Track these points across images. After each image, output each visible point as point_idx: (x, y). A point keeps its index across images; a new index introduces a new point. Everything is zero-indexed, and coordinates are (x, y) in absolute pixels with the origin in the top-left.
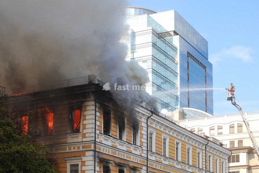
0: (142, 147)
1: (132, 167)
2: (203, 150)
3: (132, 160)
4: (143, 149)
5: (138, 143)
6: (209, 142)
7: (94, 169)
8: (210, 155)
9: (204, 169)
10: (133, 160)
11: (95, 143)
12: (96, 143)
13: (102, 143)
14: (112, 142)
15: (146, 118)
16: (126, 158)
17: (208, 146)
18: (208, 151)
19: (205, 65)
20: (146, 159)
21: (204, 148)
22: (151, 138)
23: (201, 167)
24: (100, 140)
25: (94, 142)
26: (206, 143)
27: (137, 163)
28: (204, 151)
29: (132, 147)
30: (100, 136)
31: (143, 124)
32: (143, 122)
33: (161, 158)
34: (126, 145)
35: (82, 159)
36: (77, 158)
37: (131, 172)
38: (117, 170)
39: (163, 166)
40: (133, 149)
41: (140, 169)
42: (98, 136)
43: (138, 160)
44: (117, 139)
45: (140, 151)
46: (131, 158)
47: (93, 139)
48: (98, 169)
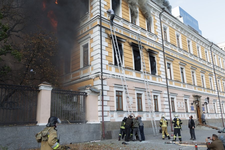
0: (157, 36)
1: (148, 50)
2: (208, 50)
3: (147, 44)
4: (158, 37)
5: (153, 31)
6: (213, 45)
7: (100, 43)
8: (215, 54)
9: (212, 63)
10: (149, 44)
12: (102, 18)
14: (123, 23)
15: (159, 14)
17: (212, 48)
18: (213, 52)
19: (198, 31)
20: (162, 46)
21: (209, 49)
22: (165, 32)
23: (209, 62)
24: (108, 18)
25: (99, 17)
26: (211, 45)
27: (154, 48)
28: (210, 51)
29: (146, 33)
30: (107, 15)
31: (156, 18)
32: (156, 16)
33: (176, 49)
34: (139, 29)
35: (90, 37)
36: (86, 37)
37: (148, 55)
38: (132, 50)
39: (178, 56)
40: (148, 35)
41: (157, 53)
42: (105, 14)
43: (154, 45)
44: (130, 22)
45: (155, 39)
46: (146, 42)
47: (98, 15)
48: (107, 44)
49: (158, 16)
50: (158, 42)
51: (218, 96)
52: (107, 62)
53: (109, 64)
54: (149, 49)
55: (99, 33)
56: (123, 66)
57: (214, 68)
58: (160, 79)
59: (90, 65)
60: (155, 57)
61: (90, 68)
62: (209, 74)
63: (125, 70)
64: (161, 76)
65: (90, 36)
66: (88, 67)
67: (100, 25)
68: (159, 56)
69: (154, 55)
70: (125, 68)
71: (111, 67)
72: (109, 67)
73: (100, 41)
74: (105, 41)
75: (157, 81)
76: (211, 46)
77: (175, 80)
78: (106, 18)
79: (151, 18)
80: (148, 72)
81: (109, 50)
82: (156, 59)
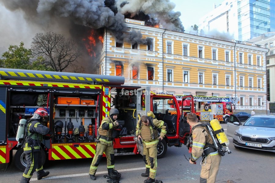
0: (158, 51)
1: (146, 64)
2: (231, 50)
3: (147, 60)
5: (154, 50)
8: (242, 53)
9: (234, 62)
11: (106, 53)
13: (114, 52)
14: (125, 51)
15: (162, 34)
18: (237, 51)
20: (162, 58)
21: (233, 48)
22: (170, 46)
23: (230, 61)
28: (233, 51)
29: (147, 52)
30: (112, 48)
31: (158, 38)
32: (159, 37)
33: (181, 58)
34: (139, 51)
37: (146, 67)
39: (183, 62)
41: (155, 65)
42: (111, 49)
43: (153, 60)
44: (130, 48)
45: (156, 54)
46: (146, 59)
47: (105, 50)
48: (110, 67)
49: (162, 36)
50: (158, 56)
51: (235, 91)
57: (235, 67)
58: (157, 82)
60: (153, 68)
62: (225, 72)
64: (158, 80)
65: (103, 62)
68: (158, 66)
75: (154, 83)
76: (235, 46)
77: (175, 81)
78: (111, 51)
79: (153, 39)
80: (145, 79)
81: (113, 70)
82: (154, 69)
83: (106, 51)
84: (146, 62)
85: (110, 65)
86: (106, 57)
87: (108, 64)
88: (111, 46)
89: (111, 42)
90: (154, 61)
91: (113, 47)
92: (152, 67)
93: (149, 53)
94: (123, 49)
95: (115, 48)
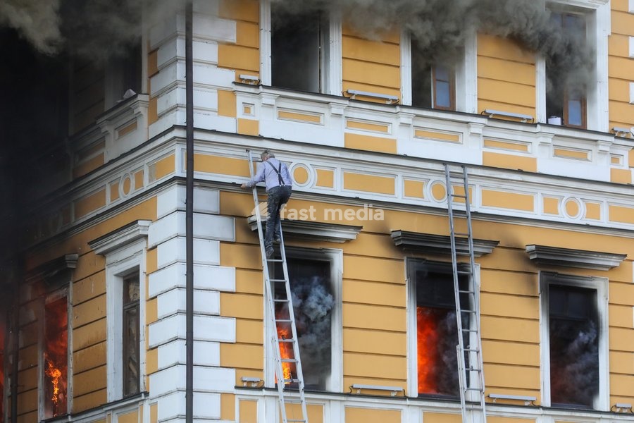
1: (531, 252)
3: (538, 213)
5: (601, 116)
10: (554, 212)
11: (190, 141)
13: (260, 138)
14: (351, 122)
16: (484, 204)
24: (240, 122)
25: (182, 134)
29: (536, 141)
30: (240, 99)
34: (473, 130)
35: (146, 237)
36: (128, 235)
37: (533, 283)
38: (404, 278)
40: (549, 151)
41: (612, 262)
42: (226, 101)
43: (593, 210)
44: (395, 104)
45: (615, 158)
46: (528, 203)
47: (180, 118)
48: (226, 278)
52: (227, 380)
53: (236, 387)
54: (539, 249)
55: (177, 223)
56: (335, 382)
59: (147, 394)
60: (593, 292)
61: (146, 407)
63: (347, 408)
65: (141, 232)
66: (137, 402)
67: (185, 175)
69: (591, 279)
70: (349, 395)
71: (255, 401)
72: (240, 400)
73: (184, 269)
74: (216, 258)
78: (228, 125)
79: (592, 12)
80: (529, 396)
81: (244, 306)
82: (602, 305)
83: (189, 127)
84: (530, 239)
85: (224, 261)
86: (189, 183)
87: (206, 252)
88: (231, 76)
89: (233, 38)
90: (604, 221)
91: (247, 83)
92: (588, 284)
93: (559, 152)
94: (338, 108)
95: (269, 97)
